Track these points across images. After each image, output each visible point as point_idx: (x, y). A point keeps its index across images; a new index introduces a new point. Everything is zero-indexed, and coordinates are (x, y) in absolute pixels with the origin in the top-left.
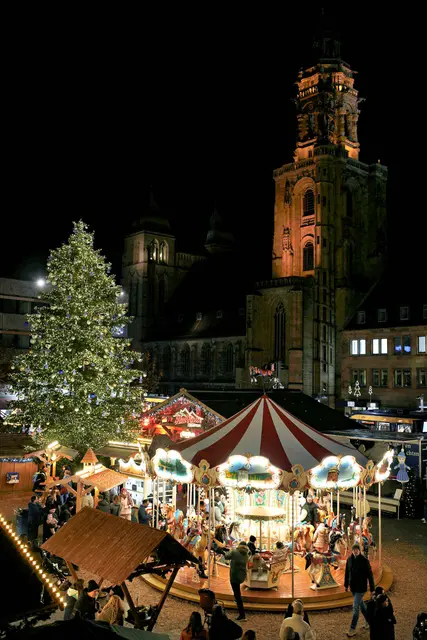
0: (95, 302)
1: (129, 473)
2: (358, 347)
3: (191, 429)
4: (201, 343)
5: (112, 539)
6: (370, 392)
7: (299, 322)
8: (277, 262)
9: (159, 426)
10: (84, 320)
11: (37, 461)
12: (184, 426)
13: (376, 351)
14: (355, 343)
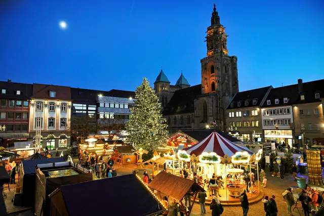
0: (151, 103)
1: (167, 158)
2: (232, 115)
3: (183, 143)
4: (180, 115)
5: (173, 184)
6: (236, 129)
7: (211, 108)
8: (203, 89)
9: (172, 142)
10: (148, 109)
11: (136, 154)
12: (181, 142)
13: (237, 116)
14: (230, 113)
